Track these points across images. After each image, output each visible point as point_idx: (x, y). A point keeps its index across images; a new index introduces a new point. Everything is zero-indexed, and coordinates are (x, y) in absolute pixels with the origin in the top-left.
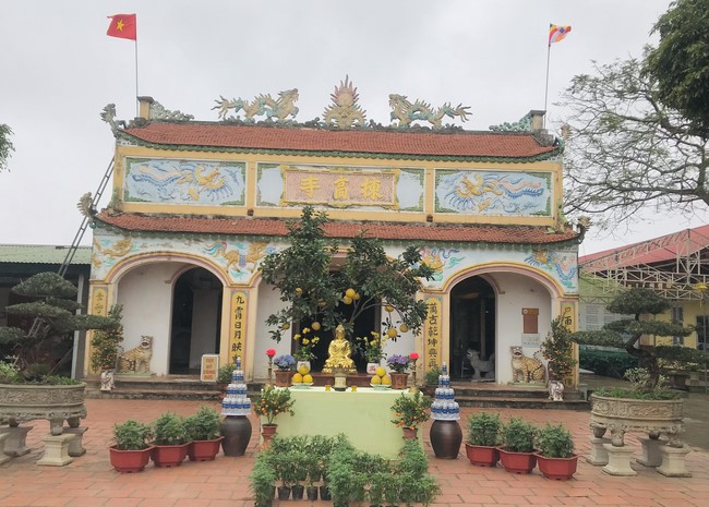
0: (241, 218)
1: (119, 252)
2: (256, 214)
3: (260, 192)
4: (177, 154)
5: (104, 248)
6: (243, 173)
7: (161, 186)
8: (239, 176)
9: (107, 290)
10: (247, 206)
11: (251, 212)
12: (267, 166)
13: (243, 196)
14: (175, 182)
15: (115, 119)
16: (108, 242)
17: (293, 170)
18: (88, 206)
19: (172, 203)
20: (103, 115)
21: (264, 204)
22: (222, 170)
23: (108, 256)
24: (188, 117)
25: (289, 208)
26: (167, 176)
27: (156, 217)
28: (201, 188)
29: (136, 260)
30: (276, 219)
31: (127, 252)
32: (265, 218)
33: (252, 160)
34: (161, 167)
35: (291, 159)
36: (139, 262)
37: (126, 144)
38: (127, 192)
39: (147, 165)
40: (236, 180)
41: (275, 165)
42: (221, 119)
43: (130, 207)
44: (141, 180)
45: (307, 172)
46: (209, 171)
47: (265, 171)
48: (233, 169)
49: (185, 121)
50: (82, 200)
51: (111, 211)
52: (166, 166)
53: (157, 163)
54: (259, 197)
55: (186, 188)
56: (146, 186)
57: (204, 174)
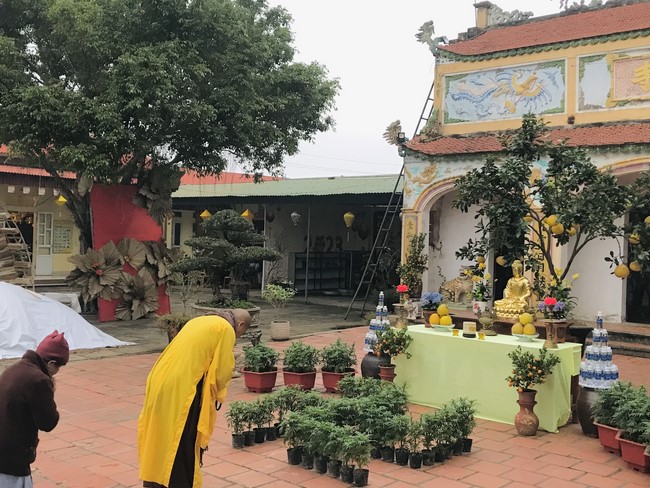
0: (559, 128)
1: (426, 179)
2: (578, 122)
3: (582, 94)
4: (493, 64)
5: (413, 176)
6: (563, 73)
7: (478, 102)
8: (559, 77)
9: (417, 219)
10: (567, 113)
11: (571, 120)
12: (591, 59)
13: (563, 101)
14: (492, 95)
15: (433, 37)
16: (417, 169)
17: (622, 58)
18: (395, 135)
19: (489, 119)
20: (419, 36)
21: (588, 107)
22: (541, 74)
23: (417, 183)
24: (527, 15)
25: (617, 108)
26: (484, 89)
27: (471, 137)
28: (518, 98)
29: (439, 186)
30: (599, 125)
31: (433, 178)
32: (587, 126)
33: (572, 55)
34: (479, 81)
35: (620, 45)
36: (444, 188)
37: (445, 62)
38: (446, 114)
39: (464, 81)
40: (555, 83)
41: (600, 57)
42: (563, 9)
43: (449, 130)
44: (459, 99)
45: (640, 58)
46: (527, 76)
47: (588, 67)
48: (552, 70)
49: (522, 21)
50: (389, 129)
51: (424, 137)
52: (483, 79)
53: (474, 77)
54: (582, 99)
55: (502, 101)
56: (464, 105)
57: (522, 82)
